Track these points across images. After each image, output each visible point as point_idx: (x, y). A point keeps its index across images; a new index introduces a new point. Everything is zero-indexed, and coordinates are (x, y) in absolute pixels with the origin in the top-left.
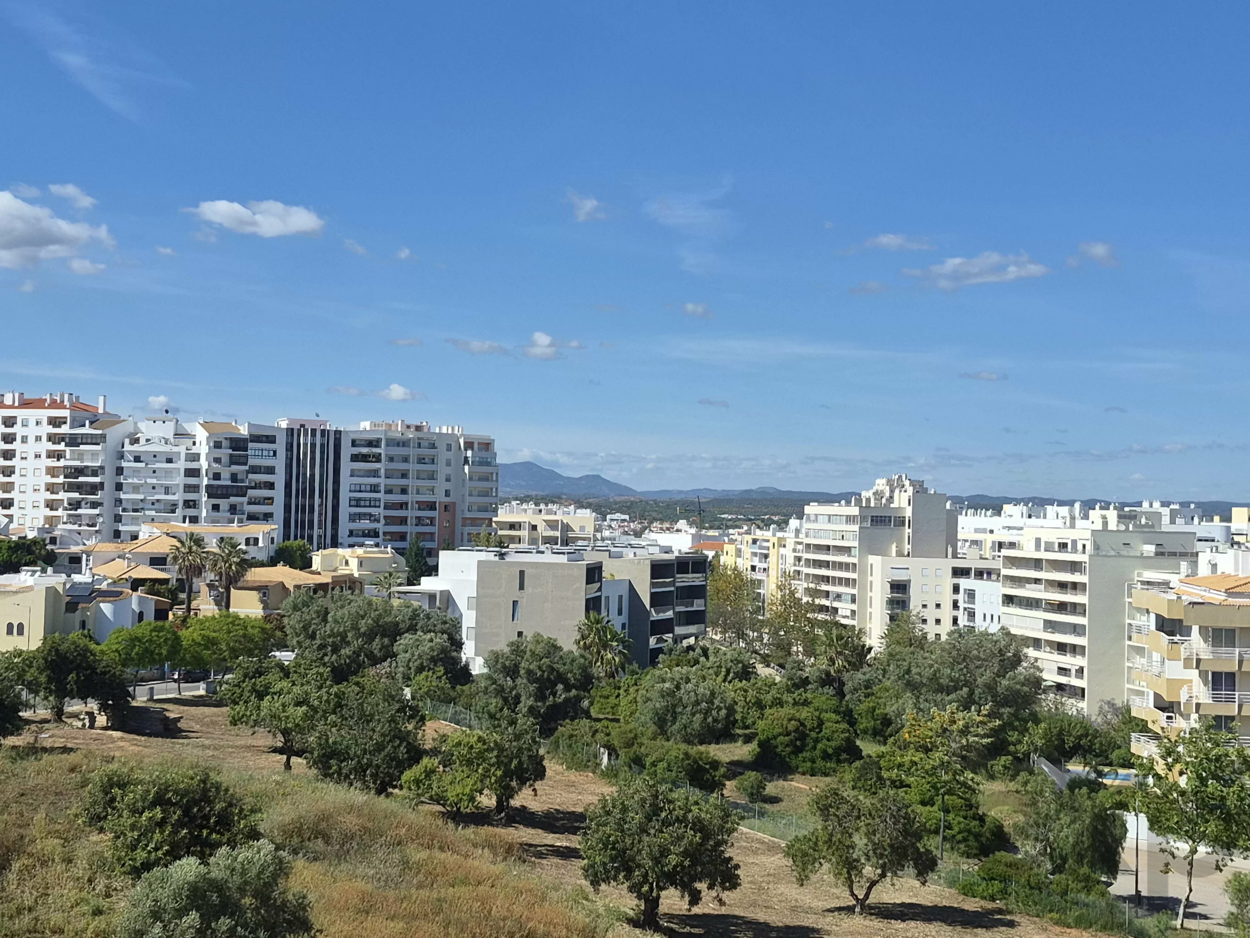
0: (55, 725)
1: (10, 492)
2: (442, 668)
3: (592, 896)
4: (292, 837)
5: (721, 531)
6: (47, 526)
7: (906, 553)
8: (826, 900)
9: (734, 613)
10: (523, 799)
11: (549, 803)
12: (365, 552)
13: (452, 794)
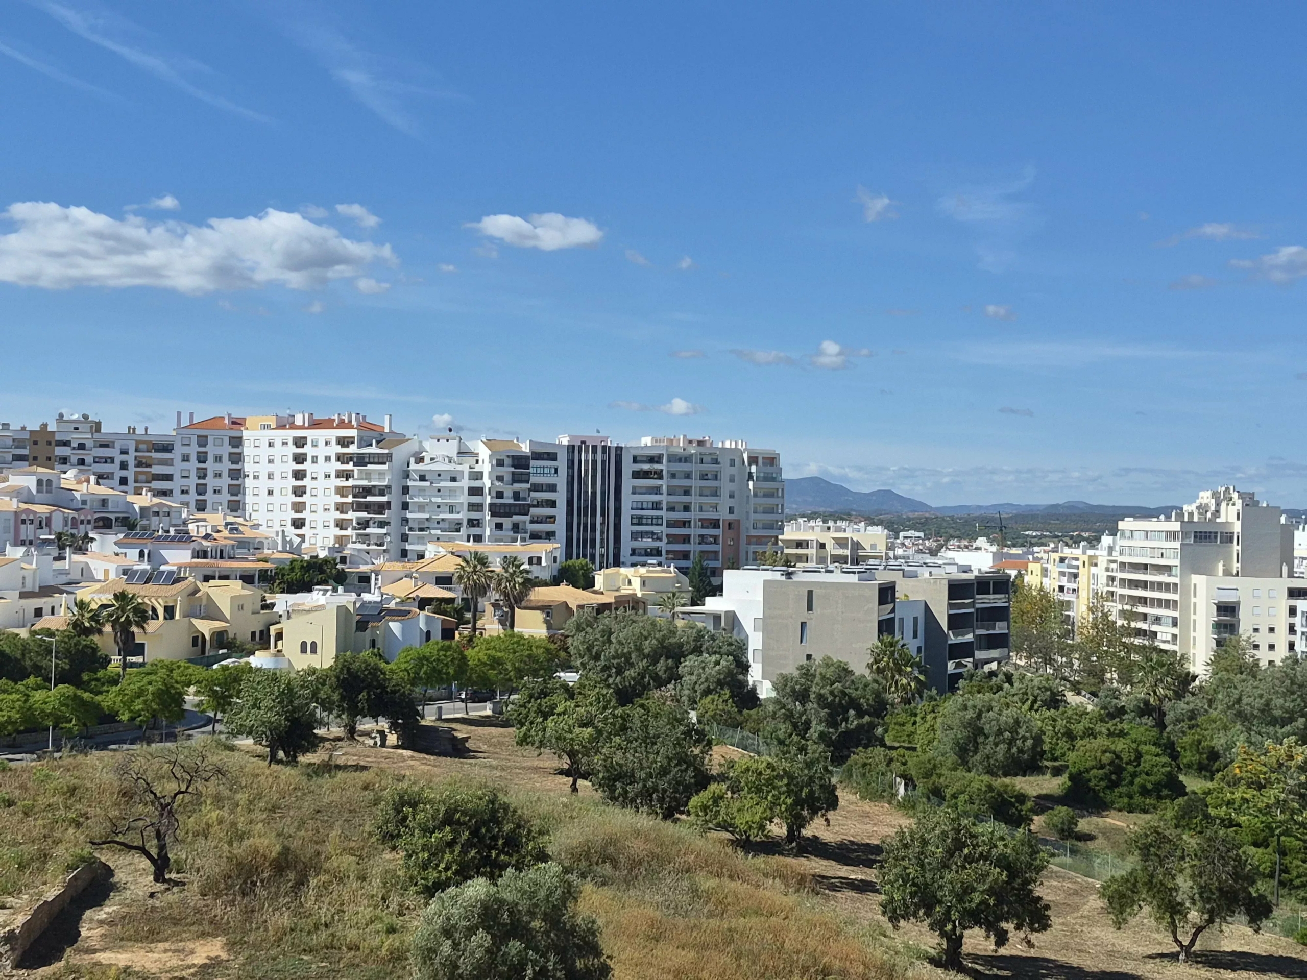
0: (348, 743)
1: (301, 512)
2: (728, 692)
3: (890, 933)
4: (580, 860)
5: (1025, 549)
6: (337, 545)
7: (1235, 572)
8: (1147, 945)
9: (1040, 637)
10: (815, 828)
11: (842, 834)
12: (648, 572)
13: (740, 821)
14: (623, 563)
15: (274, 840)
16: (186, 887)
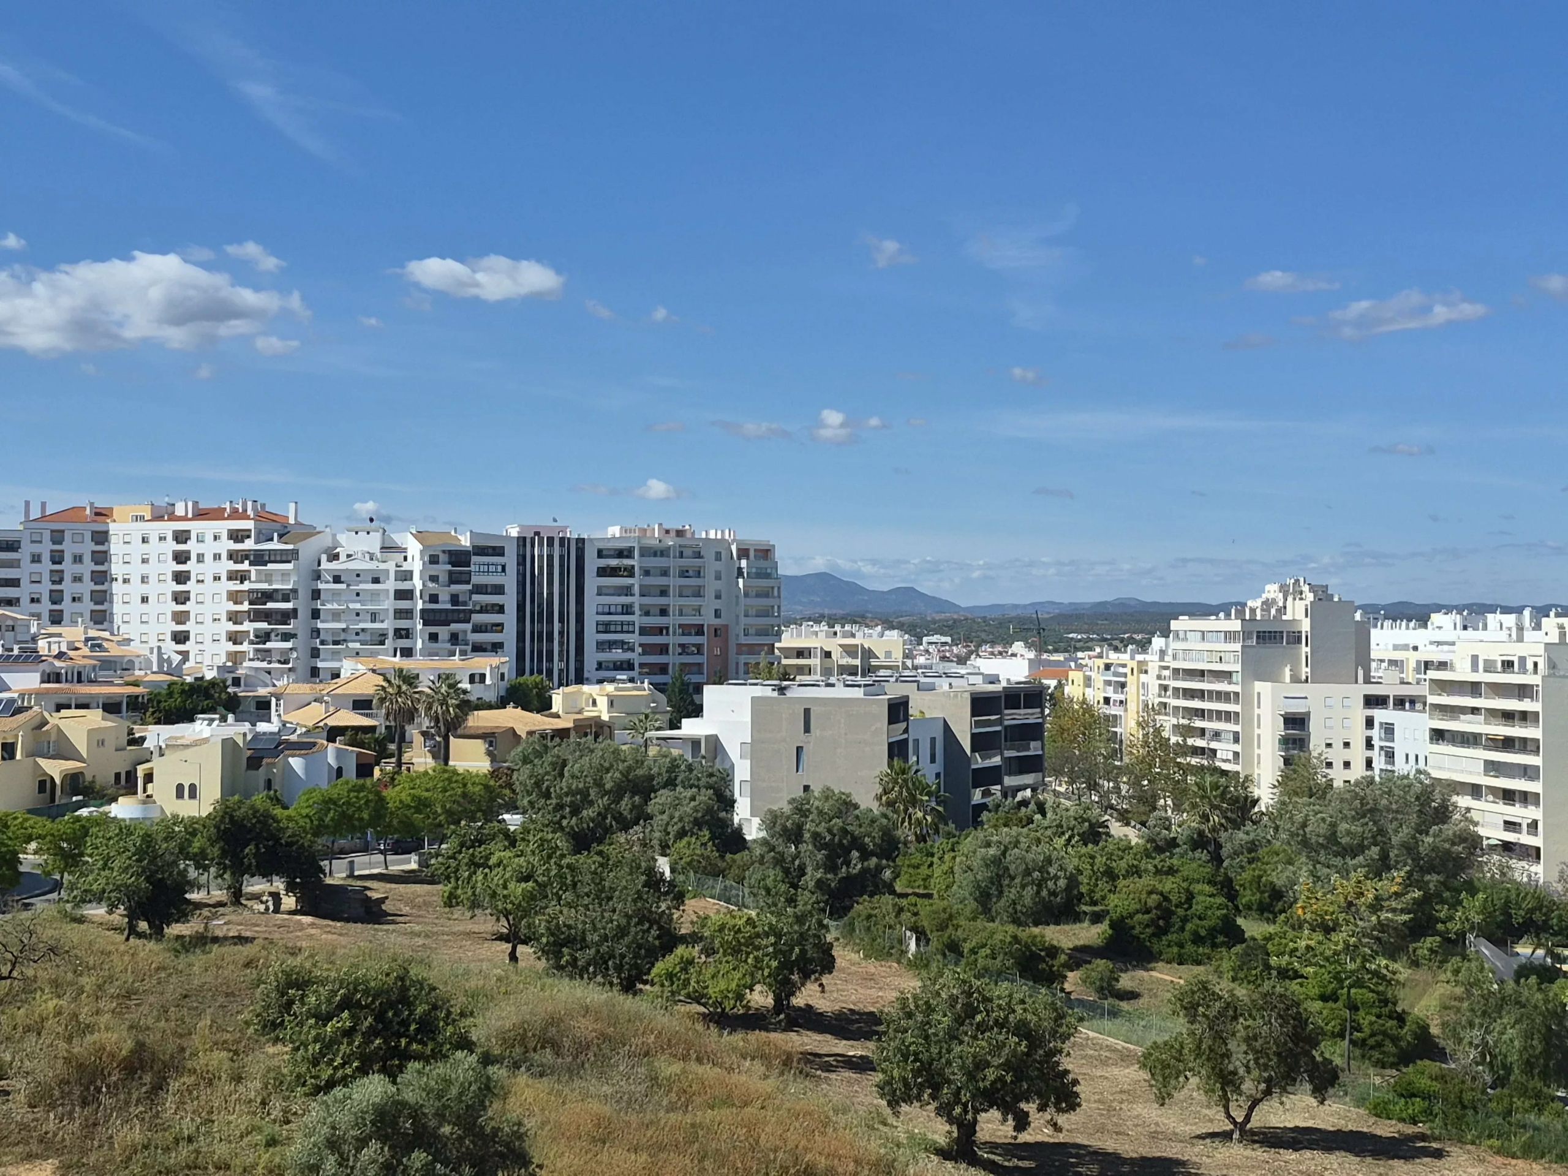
0: (232, 909)
1: (184, 623)
2: (707, 833)
3: (891, 1120)
4: (513, 1047)
5: (1067, 655)
6: (229, 664)
7: (1304, 678)
8: (1196, 1124)
9: (1083, 758)
10: (807, 996)
11: (843, 1001)
12: (617, 689)
13: (714, 991)
14: (587, 679)
15: (125, 1034)
16: (10, 1097)
